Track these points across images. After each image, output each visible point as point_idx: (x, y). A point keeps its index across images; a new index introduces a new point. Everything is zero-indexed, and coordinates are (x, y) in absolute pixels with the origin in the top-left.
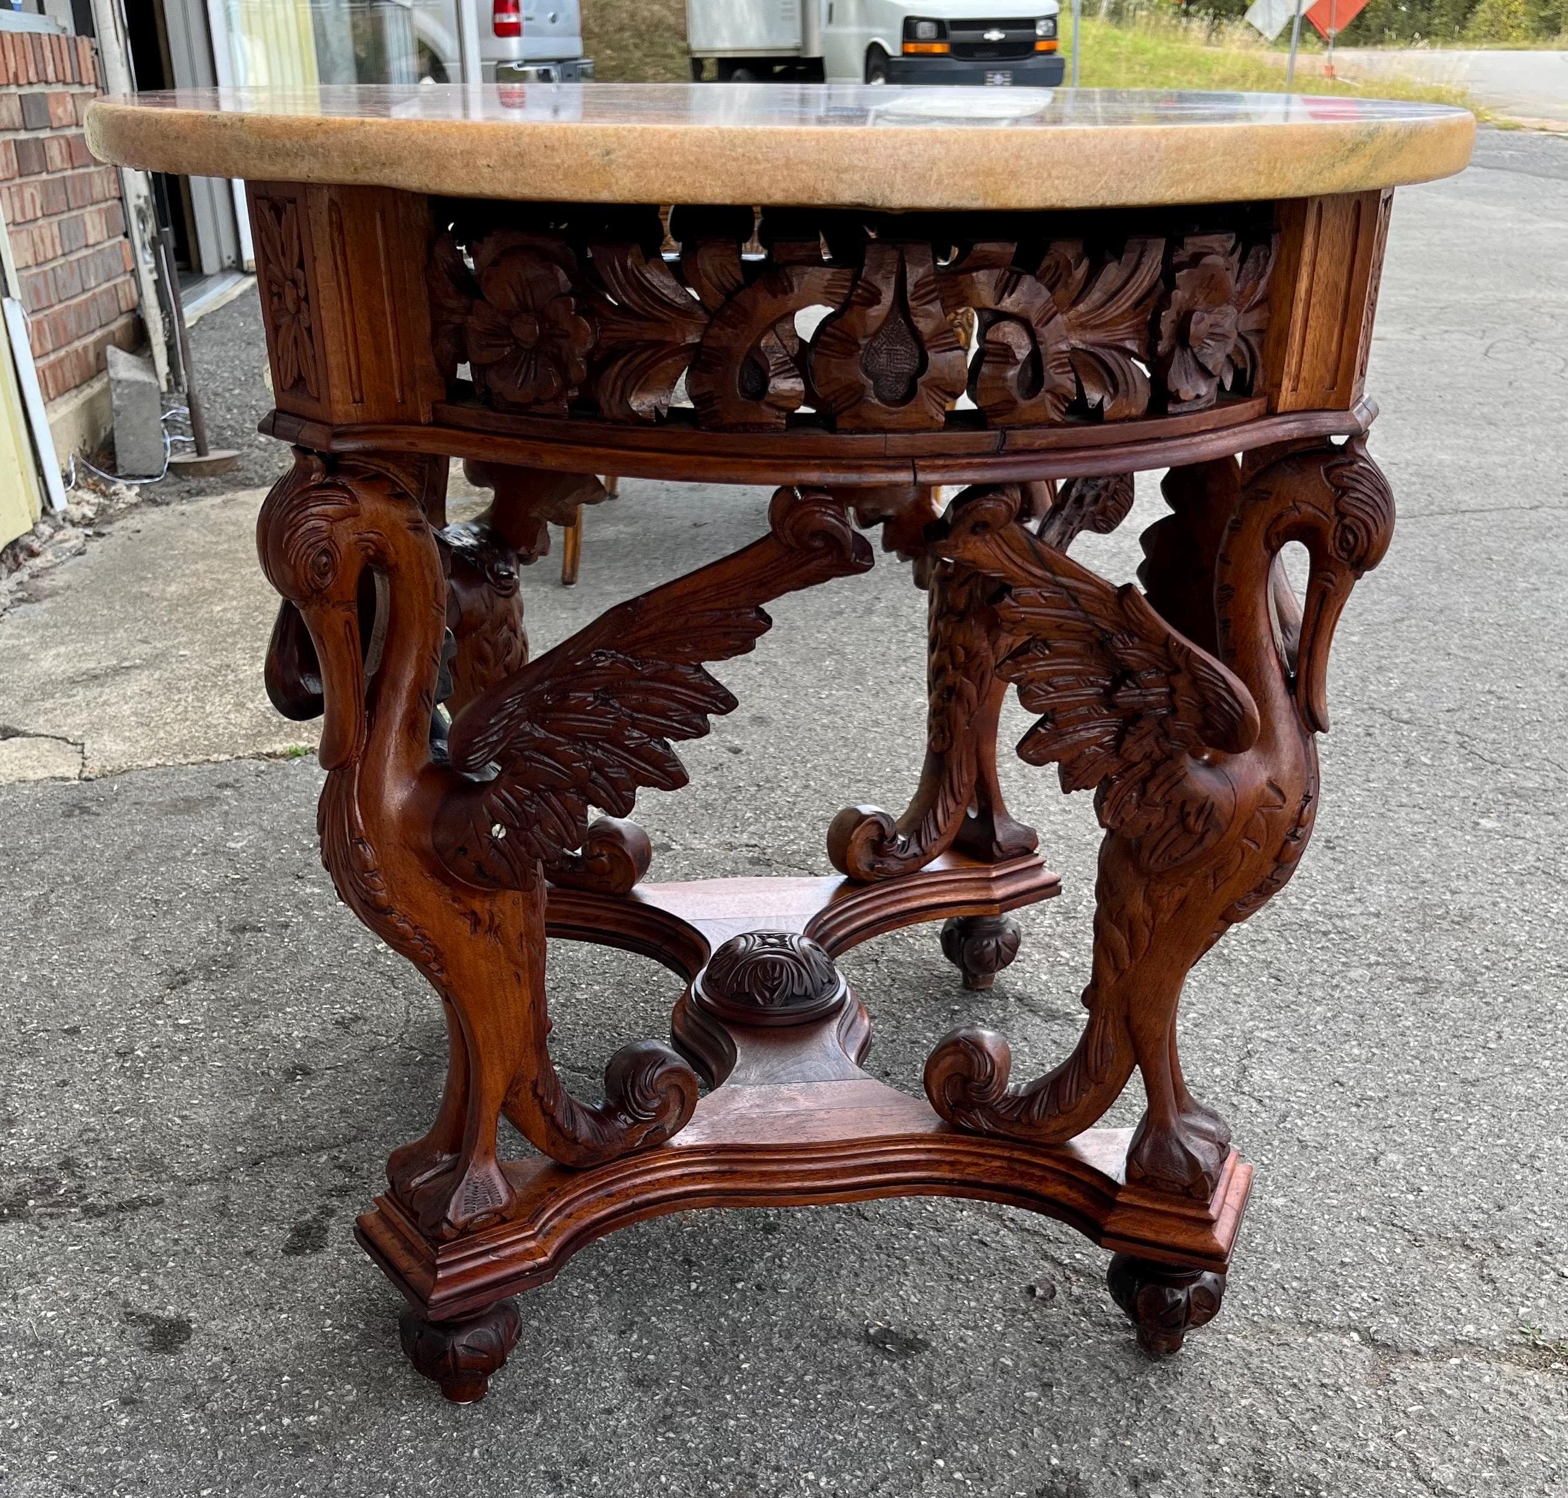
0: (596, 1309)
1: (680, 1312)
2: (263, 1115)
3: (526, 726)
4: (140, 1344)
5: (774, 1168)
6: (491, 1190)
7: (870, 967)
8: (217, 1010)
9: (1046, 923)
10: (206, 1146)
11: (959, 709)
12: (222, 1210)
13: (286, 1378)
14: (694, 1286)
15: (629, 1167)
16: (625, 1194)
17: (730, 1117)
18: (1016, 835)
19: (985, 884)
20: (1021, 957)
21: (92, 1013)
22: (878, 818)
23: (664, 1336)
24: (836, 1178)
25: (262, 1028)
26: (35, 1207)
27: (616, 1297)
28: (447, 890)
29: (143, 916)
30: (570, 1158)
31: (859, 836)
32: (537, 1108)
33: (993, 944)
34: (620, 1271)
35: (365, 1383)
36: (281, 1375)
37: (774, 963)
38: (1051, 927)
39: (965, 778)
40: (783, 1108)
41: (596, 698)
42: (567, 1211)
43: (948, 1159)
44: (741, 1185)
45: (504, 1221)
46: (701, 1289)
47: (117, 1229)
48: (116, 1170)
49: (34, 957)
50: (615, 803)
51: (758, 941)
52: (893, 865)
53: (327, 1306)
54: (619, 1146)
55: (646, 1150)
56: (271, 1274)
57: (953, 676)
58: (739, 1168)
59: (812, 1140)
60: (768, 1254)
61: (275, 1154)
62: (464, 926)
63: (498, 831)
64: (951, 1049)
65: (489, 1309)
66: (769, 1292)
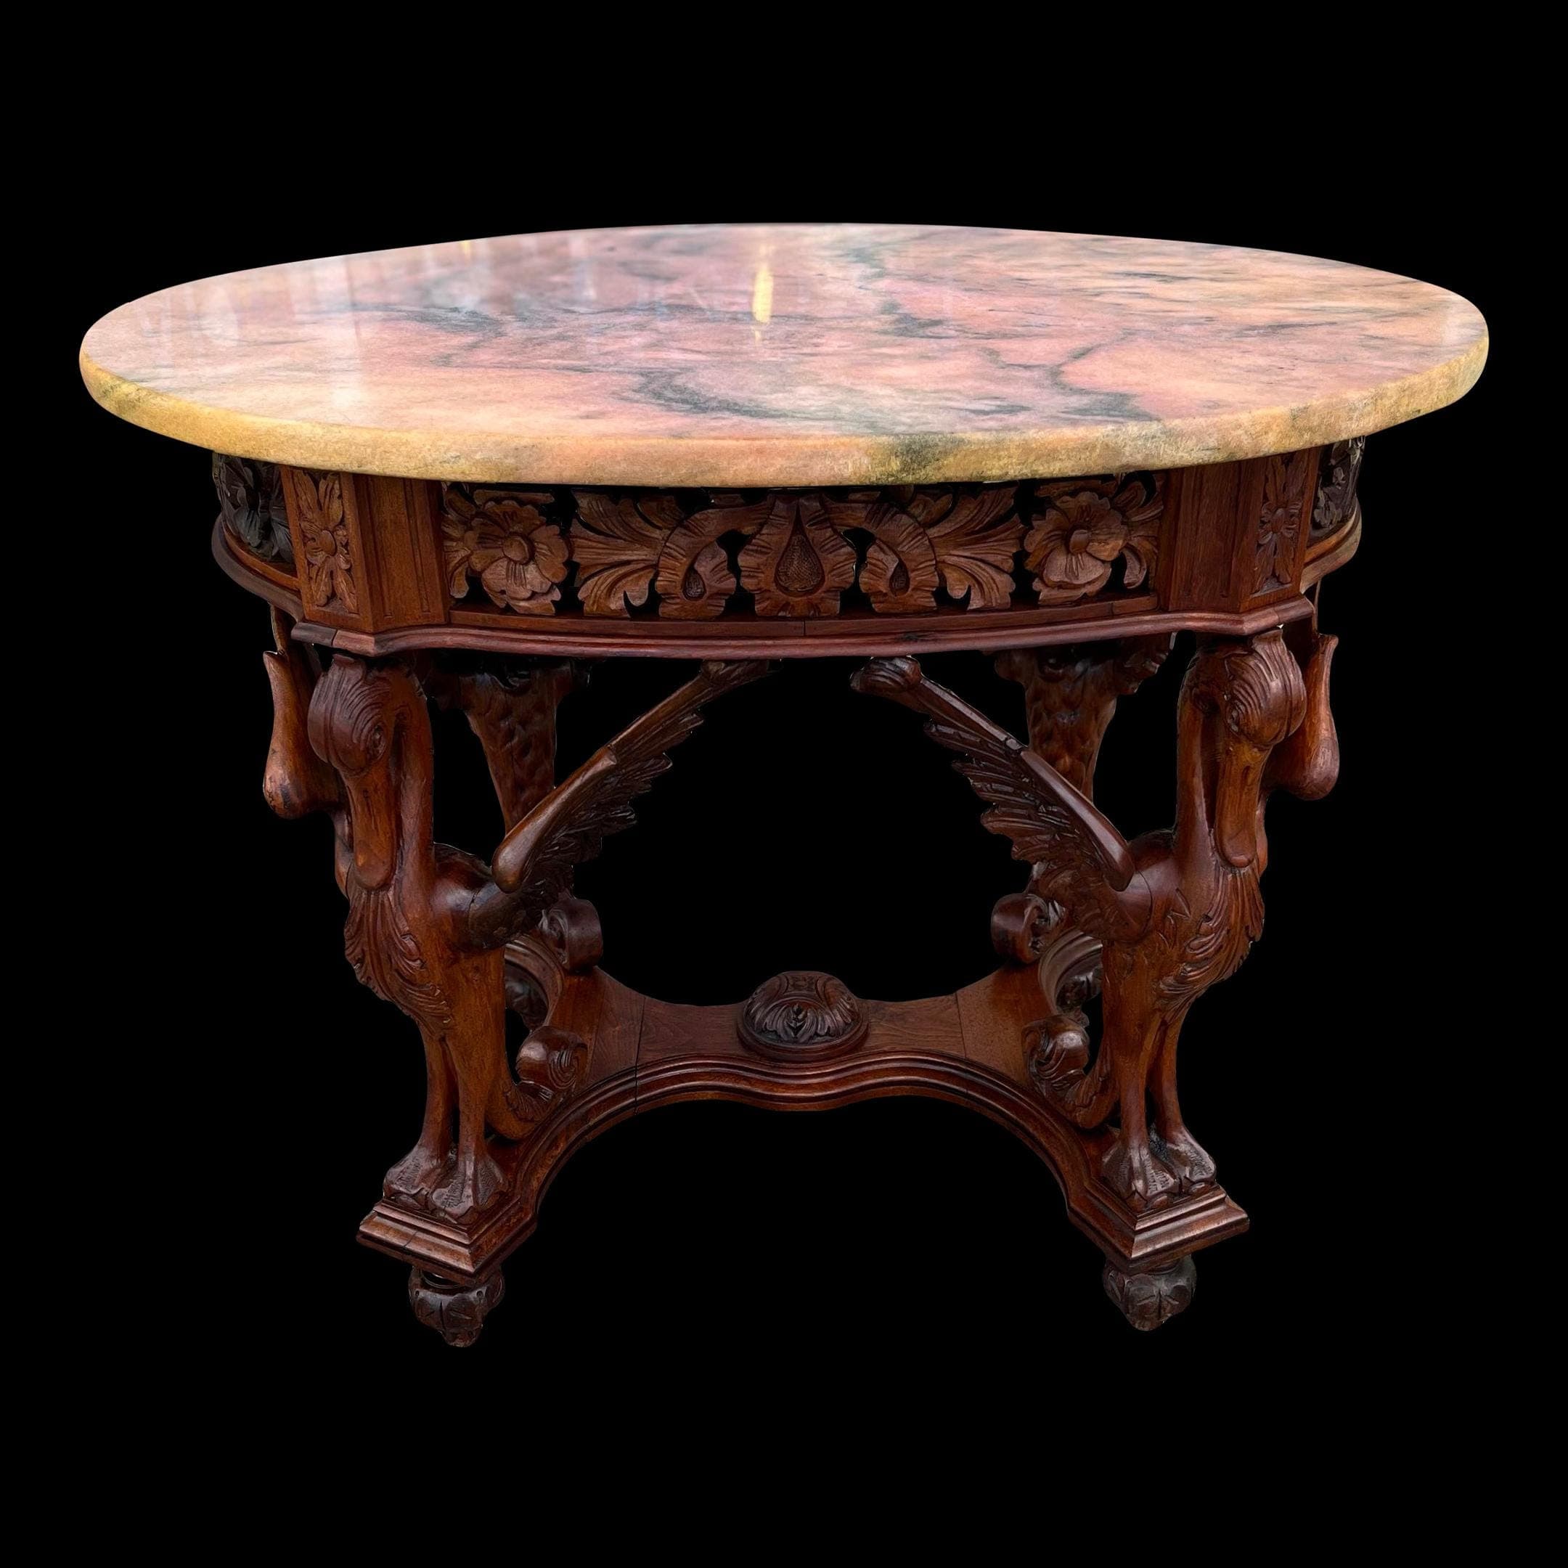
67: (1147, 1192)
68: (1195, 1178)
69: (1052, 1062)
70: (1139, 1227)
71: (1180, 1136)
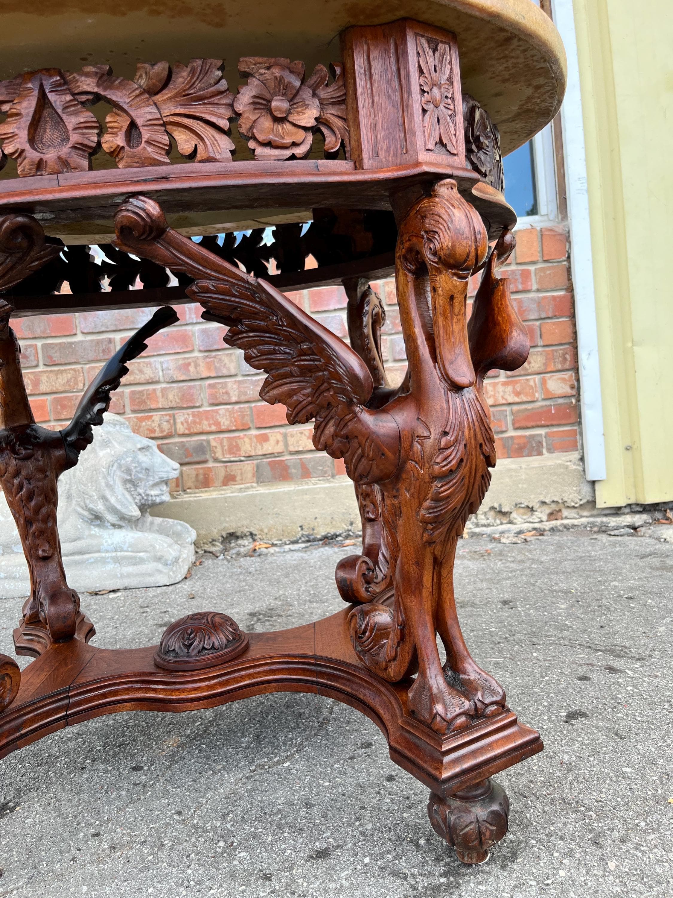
67: (446, 714)
68: (487, 701)
69: (367, 634)
70: (445, 748)
71: (469, 667)
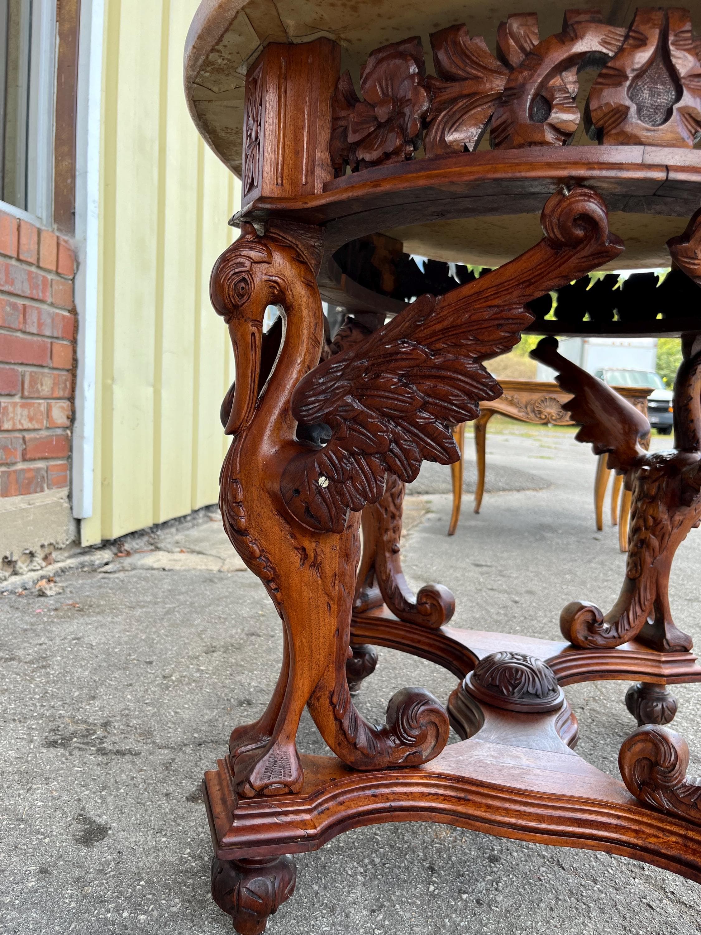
0: (359, 888)
1: (418, 907)
2: (217, 720)
3: (349, 399)
4: (74, 836)
5: (497, 803)
6: (286, 766)
7: (579, 710)
8: (222, 666)
9: (691, 707)
10: (179, 730)
11: (647, 554)
12: (167, 766)
13: (142, 883)
14: (432, 888)
15: (392, 778)
16: (386, 798)
17: (472, 759)
18: (679, 638)
19: (657, 664)
20: (675, 723)
21: (163, 657)
22: (593, 609)
23: (402, 922)
24: (544, 822)
25: (238, 678)
26: (76, 742)
27: (376, 882)
28: (287, 527)
29: (211, 622)
30: (351, 759)
31: (581, 618)
32: (331, 714)
33: (660, 706)
34: (384, 864)
35: (189, 901)
36: (140, 880)
37: (517, 670)
38: (694, 710)
39: (648, 596)
40: (510, 762)
41: (400, 381)
42: (341, 799)
43: (633, 827)
44: (472, 811)
45: (291, 793)
46: (436, 892)
47: (107, 764)
48: (128, 732)
49: (154, 630)
50: (405, 469)
51: (509, 655)
52: (600, 641)
53: (193, 839)
54: (387, 759)
55: (406, 767)
56: (172, 810)
57: (644, 533)
58: (471, 797)
59: (528, 788)
60: (489, 878)
61: (212, 742)
62: (296, 557)
63: (323, 482)
64: (642, 737)
65: (273, 864)
66: (485, 907)
